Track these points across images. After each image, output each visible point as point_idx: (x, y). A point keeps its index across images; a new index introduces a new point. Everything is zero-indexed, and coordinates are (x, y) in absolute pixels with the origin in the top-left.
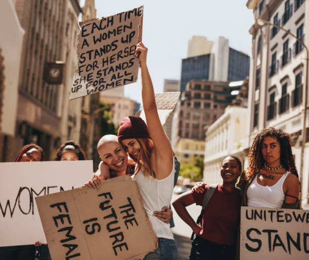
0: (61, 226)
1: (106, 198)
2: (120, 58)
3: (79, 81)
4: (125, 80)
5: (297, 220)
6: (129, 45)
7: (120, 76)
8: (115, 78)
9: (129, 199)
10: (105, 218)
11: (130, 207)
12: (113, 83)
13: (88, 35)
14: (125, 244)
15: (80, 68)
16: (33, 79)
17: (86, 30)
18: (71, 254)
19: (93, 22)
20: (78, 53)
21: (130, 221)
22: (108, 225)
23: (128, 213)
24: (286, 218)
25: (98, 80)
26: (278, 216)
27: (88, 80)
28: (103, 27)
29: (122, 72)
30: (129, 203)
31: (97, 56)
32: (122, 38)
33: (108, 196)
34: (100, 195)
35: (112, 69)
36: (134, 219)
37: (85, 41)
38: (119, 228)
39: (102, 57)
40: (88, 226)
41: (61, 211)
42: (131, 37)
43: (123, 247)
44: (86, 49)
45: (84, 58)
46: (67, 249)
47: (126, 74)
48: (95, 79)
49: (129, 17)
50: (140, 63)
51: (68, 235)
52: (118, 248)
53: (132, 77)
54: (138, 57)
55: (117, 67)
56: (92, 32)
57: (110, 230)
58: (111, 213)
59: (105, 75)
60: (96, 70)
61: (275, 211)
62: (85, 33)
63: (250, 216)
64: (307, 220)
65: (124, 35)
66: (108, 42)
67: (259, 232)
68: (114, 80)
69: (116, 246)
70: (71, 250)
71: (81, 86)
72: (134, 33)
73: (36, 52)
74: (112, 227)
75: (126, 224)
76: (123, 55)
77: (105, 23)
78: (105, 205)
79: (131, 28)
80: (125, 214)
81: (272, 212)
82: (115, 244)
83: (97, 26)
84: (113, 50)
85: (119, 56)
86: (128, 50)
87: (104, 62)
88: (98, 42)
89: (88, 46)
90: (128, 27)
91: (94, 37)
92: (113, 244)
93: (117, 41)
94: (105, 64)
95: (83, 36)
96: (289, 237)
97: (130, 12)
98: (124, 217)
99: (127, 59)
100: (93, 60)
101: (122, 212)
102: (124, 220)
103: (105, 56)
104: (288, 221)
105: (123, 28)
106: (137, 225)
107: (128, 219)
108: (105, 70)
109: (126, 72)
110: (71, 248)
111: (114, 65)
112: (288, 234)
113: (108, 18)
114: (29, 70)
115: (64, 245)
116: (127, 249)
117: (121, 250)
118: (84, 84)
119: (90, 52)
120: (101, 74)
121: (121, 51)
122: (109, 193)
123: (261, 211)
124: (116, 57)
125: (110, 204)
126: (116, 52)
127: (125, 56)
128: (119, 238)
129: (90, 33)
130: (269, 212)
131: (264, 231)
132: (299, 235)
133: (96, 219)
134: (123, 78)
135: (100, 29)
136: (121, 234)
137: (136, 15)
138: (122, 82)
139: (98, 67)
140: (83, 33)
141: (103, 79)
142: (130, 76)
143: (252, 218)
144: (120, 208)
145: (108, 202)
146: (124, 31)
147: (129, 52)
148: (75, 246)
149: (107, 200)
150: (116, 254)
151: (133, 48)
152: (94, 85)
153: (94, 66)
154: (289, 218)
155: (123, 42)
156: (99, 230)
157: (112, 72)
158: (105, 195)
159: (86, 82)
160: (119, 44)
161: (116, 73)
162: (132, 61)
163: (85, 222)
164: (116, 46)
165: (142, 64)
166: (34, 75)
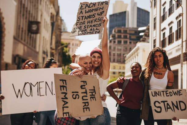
0: (63, 91)
1: (84, 83)
2: (95, 22)
3: (76, 29)
4: (96, 32)
5: (175, 95)
6: (100, 17)
7: (94, 29)
8: (92, 30)
9: (94, 87)
10: (82, 93)
11: (94, 91)
12: (90, 32)
13: (83, 9)
14: (89, 108)
15: (77, 23)
16: (22, 31)
17: (82, 7)
18: (65, 106)
19: (86, 4)
20: (77, 16)
21: (93, 98)
22: (83, 97)
23: (92, 94)
24: (170, 94)
25: (84, 29)
26: (166, 94)
27: (80, 29)
28: (90, 7)
29: (95, 28)
30: (93, 89)
31: (86, 19)
32: (98, 13)
33: (85, 83)
34: (82, 81)
35: (91, 26)
36: (95, 97)
37: (81, 11)
38: (87, 100)
39: (88, 20)
40: (74, 95)
41: (64, 84)
42: (102, 13)
43: (88, 109)
44: (81, 15)
45: (80, 19)
46: (63, 103)
47: (97, 29)
48: (83, 29)
49: (103, 4)
50: (104, 25)
51: (65, 96)
52: (86, 109)
53: (99, 31)
54: (104, 23)
55: (93, 25)
56: (85, 8)
57: (83, 100)
58: (85, 91)
59: (88, 28)
60: (84, 25)
61: (164, 91)
62: (82, 8)
63: (154, 95)
64: (179, 94)
65: (99, 12)
66: (91, 13)
67: (159, 103)
68: (91, 31)
69: (85, 108)
70: (65, 104)
71: (76, 31)
72: (104, 11)
73: (23, 15)
74: (84, 98)
75: (91, 99)
76: (97, 20)
77: (91, 5)
78: (83, 87)
79: (103, 9)
80: (91, 94)
81: (163, 92)
82: (84, 107)
83: (88, 6)
84: (93, 18)
85: (95, 21)
86: (100, 19)
87: (88, 22)
88: (87, 13)
89: (82, 14)
90: (101, 9)
91: (86, 10)
92: (84, 106)
93: (95, 14)
94: (89, 23)
95: (81, 9)
96: (173, 104)
97: (104, 2)
98: (90, 95)
99: (98, 23)
100: (83, 20)
101: (90, 92)
102: (90, 96)
103: (89, 20)
104: (171, 96)
105: (99, 9)
106: (96, 100)
107: (92, 96)
108: (88, 26)
109: (97, 28)
110: (66, 103)
111: (92, 24)
112: (172, 102)
113: (93, 3)
114: (20, 26)
115: (63, 101)
116: (89, 111)
117: (87, 110)
118: (77, 30)
119: (83, 17)
120: (86, 27)
121: (97, 19)
122: (86, 82)
123: (158, 92)
124: (94, 21)
125: (85, 87)
126: (94, 19)
127: (98, 21)
128: (87, 104)
129: (84, 8)
130: (162, 92)
131: (162, 102)
132: (177, 102)
133: (78, 92)
134: (95, 31)
135: (89, 7)
136: (88, 103)
137: (106, 4)
138: (94, 32)
139: (85, 24)
140: (81, 8)
141: (86, 29)
142: (99, 30)
143: (155, 96)
144: (89, 90)
145: (85, 86)
146: (100, 10)
147: (100, 20)
148: (67, 103)
149: (84, 84)
150: (84, 112)
151: (102, 18)
152: (82, 32)
153: (83, 23)
154: (171, 94)
155: (98, 15)
156: (78, 98)
157: (91, 27)
158: (84, 82)
159: (79, 30)
160: (96, 15)
161: (92, 28)
162: (101, 24)
163: (73, 92)
164: (95, 16)
165: (105, 26)
166: (22, 28)
